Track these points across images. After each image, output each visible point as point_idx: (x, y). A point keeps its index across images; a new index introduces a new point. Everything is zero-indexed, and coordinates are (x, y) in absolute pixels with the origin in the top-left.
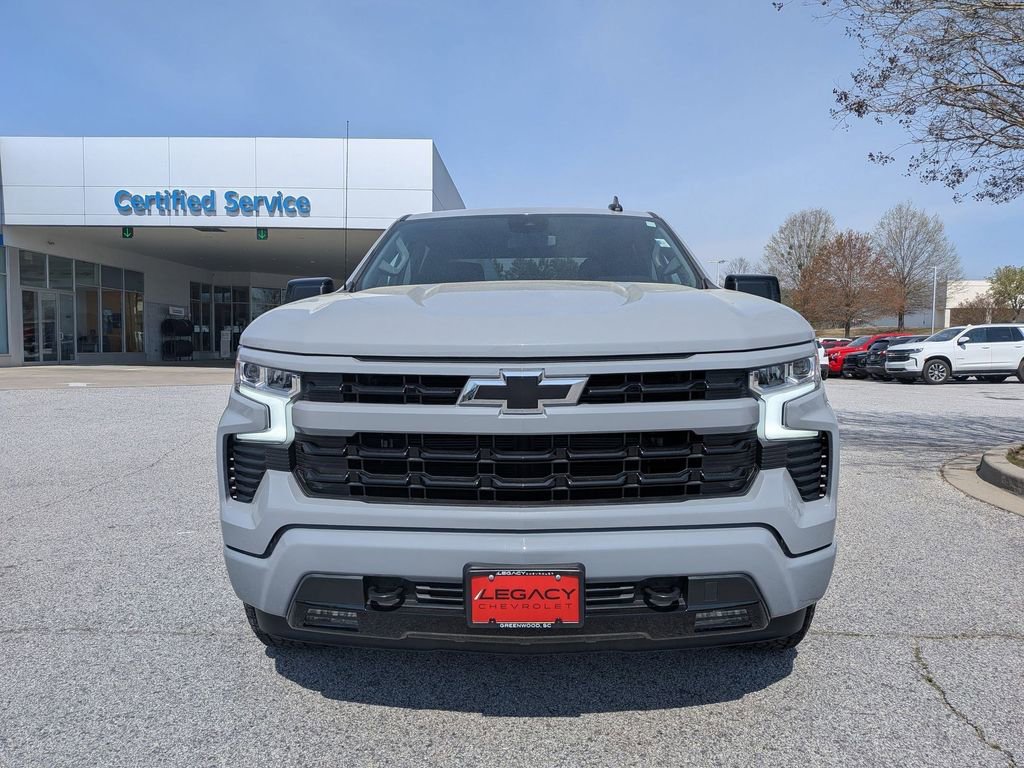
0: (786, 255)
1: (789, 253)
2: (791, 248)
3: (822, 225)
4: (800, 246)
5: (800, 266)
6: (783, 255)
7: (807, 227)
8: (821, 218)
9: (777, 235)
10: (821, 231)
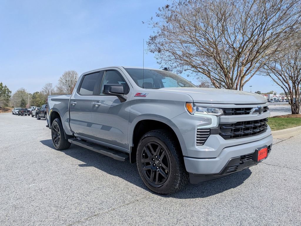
0: (65, 83)
1: (66, 83)
2: (66, 81)
3: (75, 75)
4: (69, 81)
5: (69, 86)
6: (64, 83)
7: (70, 75)
8: (74, 73)
9: (62, 77)
10: (75, 77)
